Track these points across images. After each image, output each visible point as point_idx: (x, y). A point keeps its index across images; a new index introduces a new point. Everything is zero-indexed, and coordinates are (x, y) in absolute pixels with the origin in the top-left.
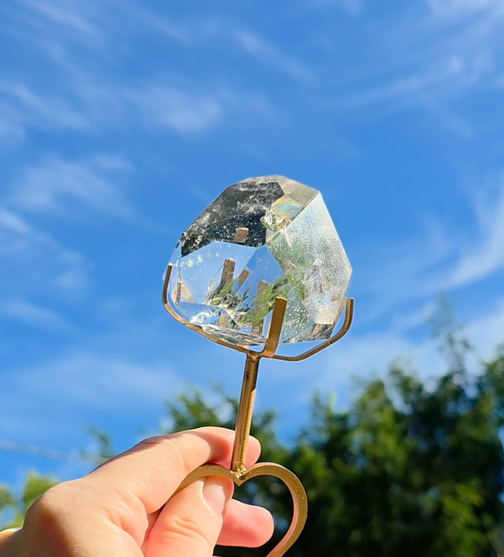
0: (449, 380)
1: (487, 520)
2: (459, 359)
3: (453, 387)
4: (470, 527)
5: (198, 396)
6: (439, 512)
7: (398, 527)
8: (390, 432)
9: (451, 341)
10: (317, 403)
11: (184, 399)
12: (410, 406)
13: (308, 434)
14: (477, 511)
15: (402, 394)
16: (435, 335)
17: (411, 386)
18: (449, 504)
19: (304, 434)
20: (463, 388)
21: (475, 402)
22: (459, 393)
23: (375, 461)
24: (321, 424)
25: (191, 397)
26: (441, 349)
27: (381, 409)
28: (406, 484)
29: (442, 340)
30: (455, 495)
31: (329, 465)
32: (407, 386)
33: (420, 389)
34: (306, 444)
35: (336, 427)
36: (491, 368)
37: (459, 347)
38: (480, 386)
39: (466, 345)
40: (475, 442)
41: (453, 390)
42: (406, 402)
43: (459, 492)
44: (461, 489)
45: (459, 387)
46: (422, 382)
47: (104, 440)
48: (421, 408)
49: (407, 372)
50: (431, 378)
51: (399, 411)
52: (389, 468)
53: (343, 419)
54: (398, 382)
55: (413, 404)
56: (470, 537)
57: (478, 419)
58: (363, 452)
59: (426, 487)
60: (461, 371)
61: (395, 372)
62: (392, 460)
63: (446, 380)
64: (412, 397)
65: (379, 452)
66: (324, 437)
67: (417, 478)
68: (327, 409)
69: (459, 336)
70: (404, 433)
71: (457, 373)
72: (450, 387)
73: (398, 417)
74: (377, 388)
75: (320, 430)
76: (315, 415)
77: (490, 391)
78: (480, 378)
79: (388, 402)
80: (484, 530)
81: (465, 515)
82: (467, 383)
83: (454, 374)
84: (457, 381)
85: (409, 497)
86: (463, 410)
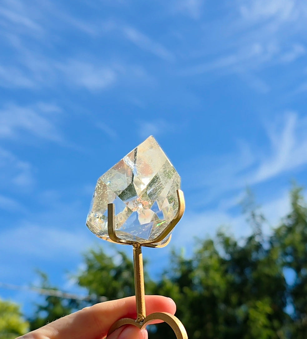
0: (253, 239)
1: (276, 323)
2: (259, 226)
3: (255, 244)
4: (265, 327)
5: (101, 250)
6: (247, 318)
7: (222, 328)
8: (217, 270)
9: (253, 215)
10: (173, 253)
11: (93, 253)
12: (230, 255)
13: (168, 272)
14: (270, 317)
15: (224, 248)
16: (244, 212)
17: (230, 243)
18: (253, 314)
19: (165, 272)
20: (262, 243)
21: (268, 252)
22: (258, 247)
23: (207, 288)
24: (176, 266)
25: (97, 251)
26: (248, 220)
27: (211, 257)
28: (227, 301)
29: (248, 215)
30: (255, 308)
31: (181, 292)
32: (227, 243)
33: (235, 244)
34: (167, 278)
35: (185, 268)
36: (277, 232)
37: (258, 219)
38: (271, 243)
39: (262, 218)
40: (268, 277)
41: (255, 245)
42: (227, 252)
43: (258, 306)
44: (259, 304)
45: (259, 243)
46: (236, 241)
47: (44, 277)
48: (236, 256)
49: (227, 235)
50: (242, 238)
51: (223, 258)
52: (216, 292)
53: (189, 263)
54: (222, 240)
55: (232, 254)
56: (266, 333)
57: (270, 262)
58: (201, 283)
59: (240, 304)
60: (260, 234)
61: (220, 235)
62: (218, 287)
63: (251, 239)
64: (231, 249)
65: (210, 282)
66: (178, 274)
67: (234, 299)
68: (180, 257)
69: (258, 212)
70: (226, 272)
71: (257, 234)
72: (253, 243)
73: (222, 262)
74: (209, 244)
75: (175, 270)
76: (172, 261)
77: (277, 245)
78: (271, 237)
79: (216, 253)
80: (274, 329)
81: (262, 320)
82: (263, 240)
83: (255, 235)
84: (257, 239)
85: (230, 311)
86: (261, 256)
